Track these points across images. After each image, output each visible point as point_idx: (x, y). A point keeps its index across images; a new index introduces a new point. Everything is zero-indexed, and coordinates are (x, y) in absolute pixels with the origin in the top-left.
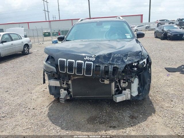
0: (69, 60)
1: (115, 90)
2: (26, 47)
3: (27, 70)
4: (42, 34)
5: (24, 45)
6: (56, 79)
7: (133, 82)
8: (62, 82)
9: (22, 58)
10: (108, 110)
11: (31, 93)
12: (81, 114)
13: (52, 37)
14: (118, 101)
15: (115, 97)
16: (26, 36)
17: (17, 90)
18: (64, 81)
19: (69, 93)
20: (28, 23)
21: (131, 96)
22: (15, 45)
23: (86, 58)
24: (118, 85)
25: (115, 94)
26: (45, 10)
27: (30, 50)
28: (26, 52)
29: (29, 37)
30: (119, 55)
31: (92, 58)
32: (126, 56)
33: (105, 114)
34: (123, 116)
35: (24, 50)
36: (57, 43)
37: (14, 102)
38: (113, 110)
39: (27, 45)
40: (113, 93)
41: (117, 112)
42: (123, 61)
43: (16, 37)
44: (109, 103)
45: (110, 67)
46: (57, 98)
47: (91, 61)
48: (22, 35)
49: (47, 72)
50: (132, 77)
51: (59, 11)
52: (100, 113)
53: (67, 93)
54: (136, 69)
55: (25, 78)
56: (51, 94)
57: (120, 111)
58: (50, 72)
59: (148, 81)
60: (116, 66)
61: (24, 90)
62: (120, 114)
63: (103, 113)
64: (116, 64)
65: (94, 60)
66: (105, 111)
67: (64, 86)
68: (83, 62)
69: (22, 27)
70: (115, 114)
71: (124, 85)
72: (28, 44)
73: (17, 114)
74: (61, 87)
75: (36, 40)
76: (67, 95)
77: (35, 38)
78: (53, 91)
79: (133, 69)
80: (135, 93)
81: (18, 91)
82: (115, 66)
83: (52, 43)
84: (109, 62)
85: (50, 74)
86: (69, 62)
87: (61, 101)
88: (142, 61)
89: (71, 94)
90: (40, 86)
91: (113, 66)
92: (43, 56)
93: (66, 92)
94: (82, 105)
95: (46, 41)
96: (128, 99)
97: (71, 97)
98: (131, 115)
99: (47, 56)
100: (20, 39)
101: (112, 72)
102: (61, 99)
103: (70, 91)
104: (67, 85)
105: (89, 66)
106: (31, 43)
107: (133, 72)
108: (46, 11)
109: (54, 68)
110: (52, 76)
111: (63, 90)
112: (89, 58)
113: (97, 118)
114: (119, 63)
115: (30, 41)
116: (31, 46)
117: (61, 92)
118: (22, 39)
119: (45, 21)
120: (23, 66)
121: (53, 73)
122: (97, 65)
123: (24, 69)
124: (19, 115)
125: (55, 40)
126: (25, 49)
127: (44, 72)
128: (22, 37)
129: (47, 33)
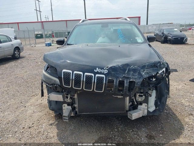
0: (75, 72)
1: (130, 104)
2: (17, 51)
3: (18, 77)
4: (34, 36)
5: (14, 48)
6: (58, 92)
7: (151, 95)
8: (66, 95)
9: (12, 64)
10: (120, 129)
11: (25, 107)
12: (88, 134)
13: (45, 39)
14: (133, 119)
15: (130, 114)
16: (16, 38)
17: (7, 102)
18: (68, 95)
19: (74, 109)
20: (18, 23)
21: (148, 111)
22: (4, 48)
23: (96, 70)
24: (133, 99)
25: (130, 110)
26: (36, 10)
27: (22, 54)
28: (17, 56)
29: (20, 38)
30: (136, 66)
31: (104, 70)
32: (143, 67)
33: (116, 134)
34: (138, 135)
35: (14, 54)
36: (51, 45)
37: (5, 120)
38: (125, 128)
39: (17, 49)
40: (127, 108)
41: (131, 131)
42: (140, 74)
43: (5, 39)
44: (120, 119)
45: (125, 82)
46: (58, 113)
47: (103, 74)
48: (12, 37)
49: (47, 85)
50: (150, 90)
51: (52, 11)
52: (112, 133)
53: (71, 109)
54: (154, 80)
55: (17, 88)
56: (50, 109)
57: (134, 129)
58: (51, 85)
59: (166, 93)
60: (133, 80)
61: (17, 102)
62: (135, 133)
63: (114, 133)
64: (133, 78)
65: (107, 72)
66: (116, 130)
67: (67, 100)
68: (93, 75)
69: (12, 28)
70: (129, 133)
71: (140, 99)
72: (19, 47)
73: (8, 136)
74: (64, 102)
75: (28, 43)
76: (71, 111)
77: (26, 39)
78: (53, 106)
79: (151, 79)
80: (152, 108)
81: (8, 104)
82: (131, 80)
83: (45, 45)
84: (124, 75)
85: (51, 86)
86: (75, 74)
87: (64, 119)
88: (161, 70)
89: (77, 110)
90: (35, 98)
91: (128, 81)
92: (36, 60)
93: (70, 107)
94: (88, 121)
95: (39, 43)
96: (144, 115)
97: (76, 113)
98: (148, 135)
99: (46, 65)
100: (9, 41)
101: (128, 88)
102: (64, 116)
103: (75, 107)
104: (72, 99)
105: (100, 80)
106: (22, 46)
107: (151, 84)
108: (38, 11)
109: (57, 80)
110: (54, 89)
111: (66, 105)
112: (100, 70)
113: (108, 140)
114: (136, 77)
115: (21, 43)
116: (23, 49)
117: (63, 108)
118: (11, 41)
119: (37, 21)
120: (14, 73)
121: (55, 85)
122: (110, 78)
123: (15, 77)
124: (12, 137)
125: (49, 42)
126: (16, 52)
127: (42, 83)
128: (11, 39)
129: (39, 34)
